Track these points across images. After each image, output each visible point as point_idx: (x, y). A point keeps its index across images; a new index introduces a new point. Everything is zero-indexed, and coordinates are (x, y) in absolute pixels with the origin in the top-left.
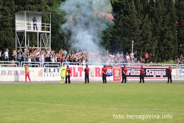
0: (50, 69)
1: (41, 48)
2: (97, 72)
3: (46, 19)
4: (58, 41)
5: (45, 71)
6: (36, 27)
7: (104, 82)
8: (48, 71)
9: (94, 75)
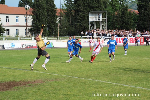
0: (107, 40)
1: (102, 29)
2: (131, 40)
3: (104, 15)
4: (110, 26)
5: (105, 41)
6: (100, 19)
7: (136, 45)
8: (106, 41)
9: (130, 42)
